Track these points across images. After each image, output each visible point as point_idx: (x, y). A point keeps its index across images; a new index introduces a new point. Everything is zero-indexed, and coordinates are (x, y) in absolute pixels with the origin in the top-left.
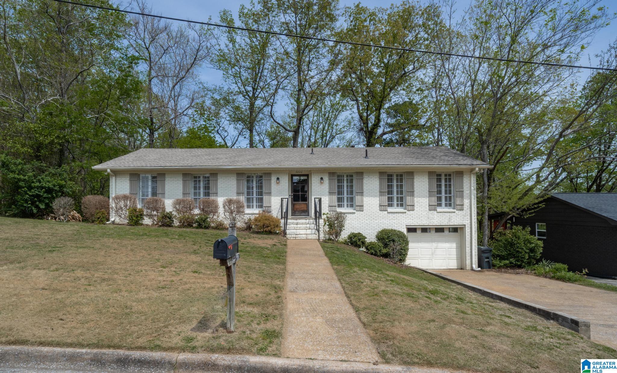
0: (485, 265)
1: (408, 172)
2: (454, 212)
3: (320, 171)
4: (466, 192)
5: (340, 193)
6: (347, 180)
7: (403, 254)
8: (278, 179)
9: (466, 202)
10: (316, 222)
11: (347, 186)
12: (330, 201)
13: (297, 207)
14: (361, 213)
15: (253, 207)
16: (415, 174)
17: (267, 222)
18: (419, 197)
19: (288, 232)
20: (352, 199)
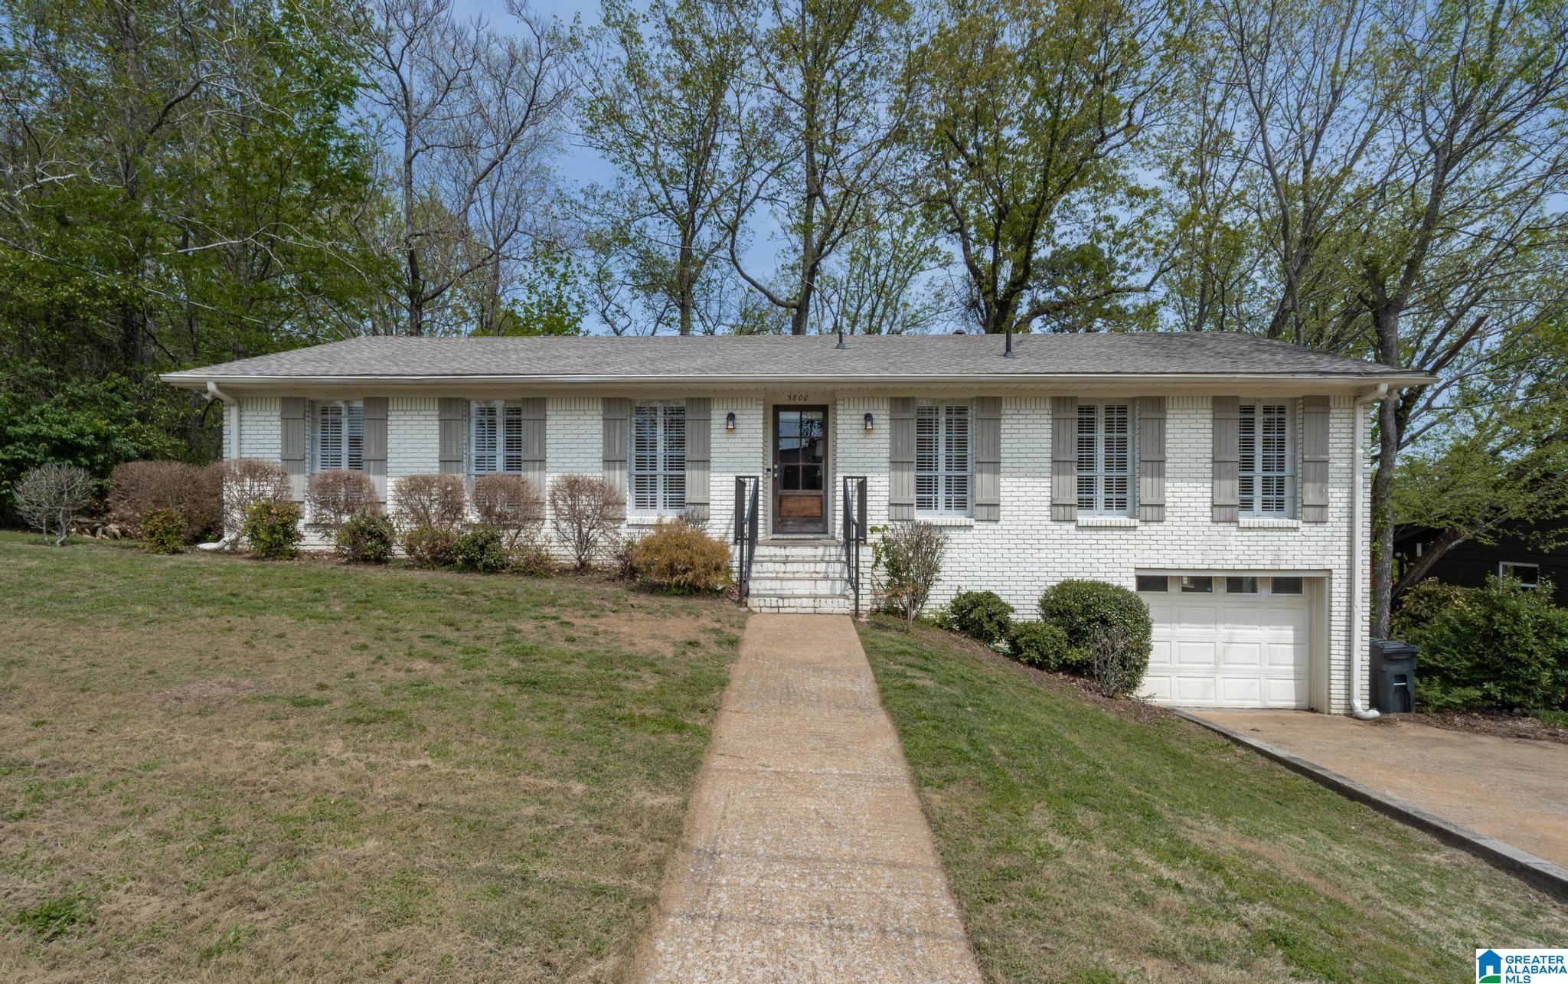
0: (1394, 699)
1: (1146, 398)
2: (1296, 529)
3: (865, 392)
4: (1338, 464)
5: (925, 463)
6: (949, 422)
7: (1133, 663)
8: (731, 417)
9: (1337, 496)
10: (848, 554)
11: (949, 441)
12: (894, 488)
13: (790, 504)
14: (992, 526)
15: (654, 505)
16: (1169, 404)
17: (682, 555)
18: (1182, 480)
19: (754, 586)
20: (962, 484)
